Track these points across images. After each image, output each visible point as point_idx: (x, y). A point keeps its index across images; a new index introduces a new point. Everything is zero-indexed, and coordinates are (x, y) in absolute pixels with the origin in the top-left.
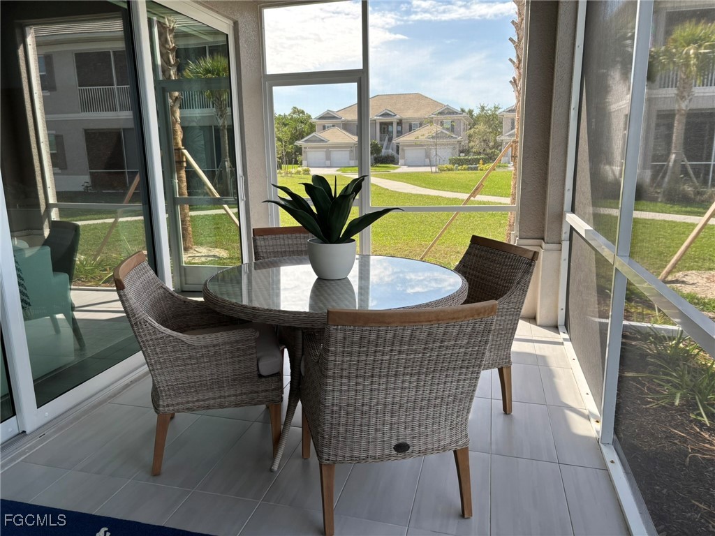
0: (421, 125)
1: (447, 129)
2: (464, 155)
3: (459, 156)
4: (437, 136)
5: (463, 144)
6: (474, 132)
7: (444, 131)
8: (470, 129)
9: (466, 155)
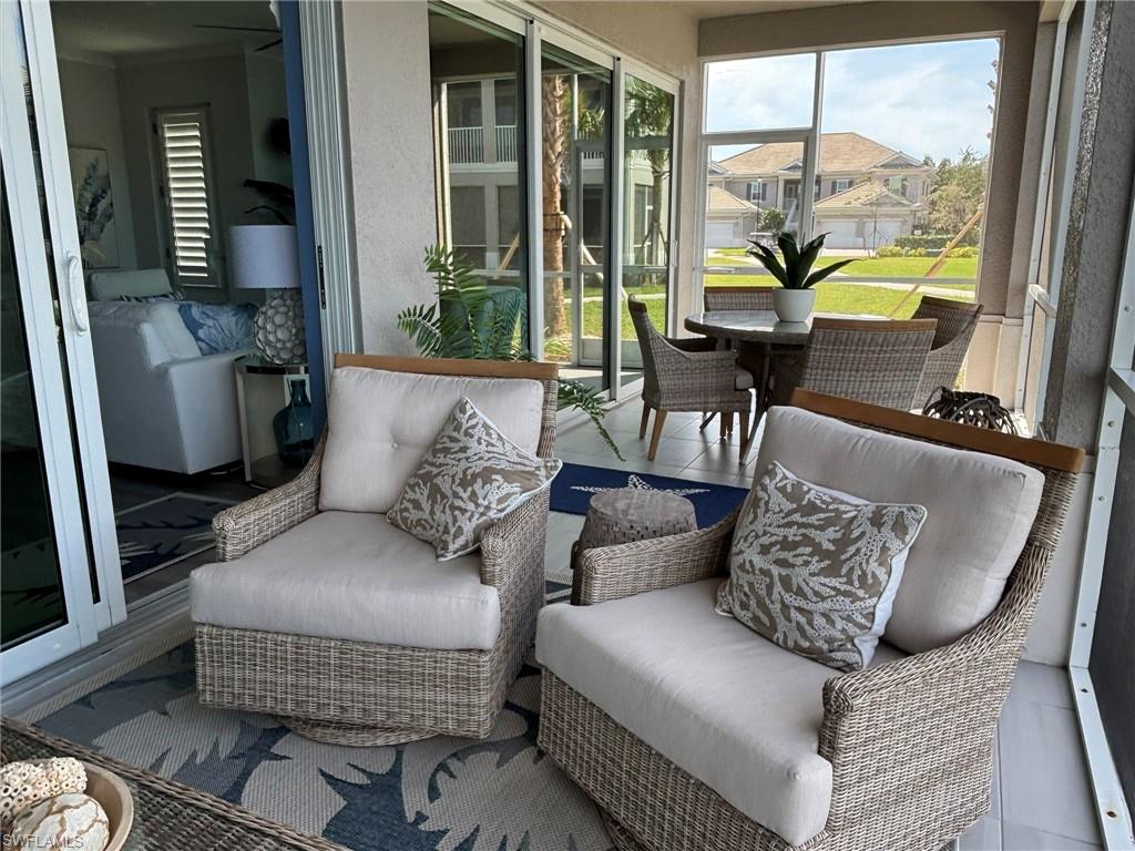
0: (851, 184)
1: (896, 191)
2: (920, 232)
3: (913, 234)
4: (877, 203)
5: (919, 214)
6: (940, 197)
7: (891, 195)
8: (935, 191)
9: (923, 234)
